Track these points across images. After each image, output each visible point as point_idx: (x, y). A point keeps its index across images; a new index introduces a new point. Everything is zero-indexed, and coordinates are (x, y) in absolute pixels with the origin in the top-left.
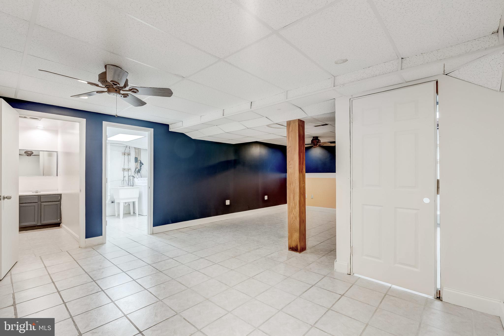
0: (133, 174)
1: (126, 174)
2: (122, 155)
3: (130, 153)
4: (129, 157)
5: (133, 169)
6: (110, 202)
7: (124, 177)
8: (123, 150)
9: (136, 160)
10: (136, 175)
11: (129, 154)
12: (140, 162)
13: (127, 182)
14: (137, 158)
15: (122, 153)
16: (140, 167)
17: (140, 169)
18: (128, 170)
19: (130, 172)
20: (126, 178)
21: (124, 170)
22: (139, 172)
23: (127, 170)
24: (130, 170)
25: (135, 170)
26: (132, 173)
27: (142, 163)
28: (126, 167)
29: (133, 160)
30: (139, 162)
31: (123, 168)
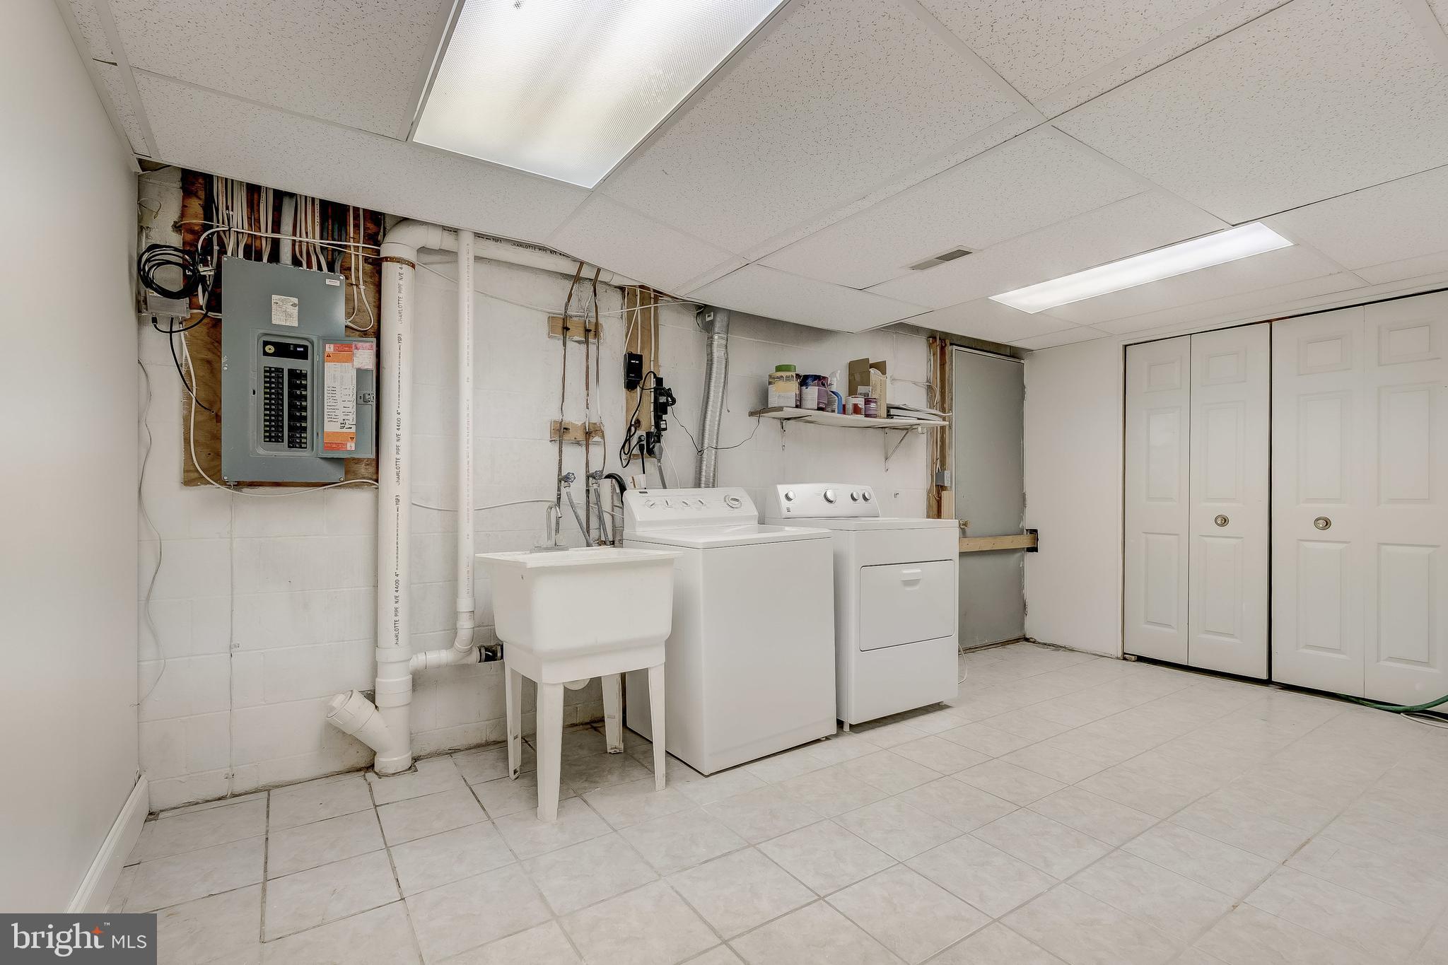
0: (614, 466)
1: (574, 460)
2: (552, 329)
3: (597, 324)
4: (593, 348)
5: (615, 432)
6: (475, 655)
7: (564, 479)
8: (552, 296)
9: (634, 371)
10: (631, 473)
11: (591, 332)
12: (653, 385)
13: (582, 514)
14: (640, 358)
15: (552, 319)
16: (658, 419)
17: (653, 429)
18: (588, 434)
19: (596, 452)
20: (577, 490)
21: (561, 431)
22: (651, 452)
23: (581, 437)
24: (597, 439)
25: (628, 440)
26: (607, 454)
27: (668, 393)
28: (575, 417)
29: (613, 371)
30: (652, 383)
31: (558, 417)
